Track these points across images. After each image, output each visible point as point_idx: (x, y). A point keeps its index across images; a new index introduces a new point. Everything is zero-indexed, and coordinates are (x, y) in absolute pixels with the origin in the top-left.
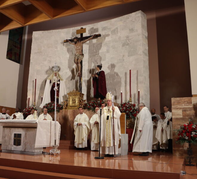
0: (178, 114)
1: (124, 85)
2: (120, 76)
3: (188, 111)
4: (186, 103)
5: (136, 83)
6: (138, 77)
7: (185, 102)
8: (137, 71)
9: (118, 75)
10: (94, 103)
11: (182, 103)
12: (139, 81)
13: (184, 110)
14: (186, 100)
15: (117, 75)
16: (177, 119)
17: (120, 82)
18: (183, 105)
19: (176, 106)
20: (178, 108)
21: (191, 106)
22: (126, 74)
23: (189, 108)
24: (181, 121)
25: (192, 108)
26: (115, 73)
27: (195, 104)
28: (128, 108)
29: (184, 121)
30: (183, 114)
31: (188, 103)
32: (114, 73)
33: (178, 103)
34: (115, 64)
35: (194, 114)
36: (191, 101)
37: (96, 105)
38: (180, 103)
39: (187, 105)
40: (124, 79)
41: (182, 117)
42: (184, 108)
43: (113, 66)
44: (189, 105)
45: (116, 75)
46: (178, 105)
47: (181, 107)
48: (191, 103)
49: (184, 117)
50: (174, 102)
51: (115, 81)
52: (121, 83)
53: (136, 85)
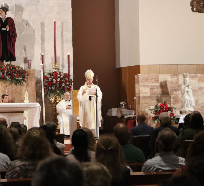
0: (146, 92)
1: (40, 42)
2: (33, 27)
3: (155, 89)
4: (154, 81)
5: (60, 40)
6: (64, 33)
7: (153, 79)
8: (62, 23)
9: (29, 25)
10: (11, 71)
11: (150, 80)
12: (64, 39)
13: (152, 88)
14: (153, 77)
15: (27, 24)
16: (144, 97)
17: (32, 37)
18: (151, 82)
19: (144, 83)
20: (145, 86)
21: (158, 84)
22: (42, 24)
23: (156, 86)
24: (149, 99)
25: (159, 85)
26: (23, 21)
27: (162, 82)
28: (63, 79)
29: (151, 100)
30: (150, 92)
31: (155, 81)
32: (21, 21)
33: (145, 80)
34: (23, 5)
35: (160, 92)
36: (159, 79)
37: (15, 73)
38: (148, 80)
39: (155, 83)
40: (40, 33)
41: (149, 95)
42: (151, 86)
43: (19, 9)
44: (156, 83)
45: (25, 24)
46: (146, 83)
47: (148, 84)
48: (158, 81)
49: (151, 95)
50: (142, 80)
51: (24, 33)
52: (34, 38)
53: (61, 45)
